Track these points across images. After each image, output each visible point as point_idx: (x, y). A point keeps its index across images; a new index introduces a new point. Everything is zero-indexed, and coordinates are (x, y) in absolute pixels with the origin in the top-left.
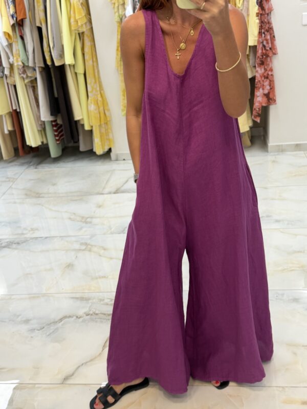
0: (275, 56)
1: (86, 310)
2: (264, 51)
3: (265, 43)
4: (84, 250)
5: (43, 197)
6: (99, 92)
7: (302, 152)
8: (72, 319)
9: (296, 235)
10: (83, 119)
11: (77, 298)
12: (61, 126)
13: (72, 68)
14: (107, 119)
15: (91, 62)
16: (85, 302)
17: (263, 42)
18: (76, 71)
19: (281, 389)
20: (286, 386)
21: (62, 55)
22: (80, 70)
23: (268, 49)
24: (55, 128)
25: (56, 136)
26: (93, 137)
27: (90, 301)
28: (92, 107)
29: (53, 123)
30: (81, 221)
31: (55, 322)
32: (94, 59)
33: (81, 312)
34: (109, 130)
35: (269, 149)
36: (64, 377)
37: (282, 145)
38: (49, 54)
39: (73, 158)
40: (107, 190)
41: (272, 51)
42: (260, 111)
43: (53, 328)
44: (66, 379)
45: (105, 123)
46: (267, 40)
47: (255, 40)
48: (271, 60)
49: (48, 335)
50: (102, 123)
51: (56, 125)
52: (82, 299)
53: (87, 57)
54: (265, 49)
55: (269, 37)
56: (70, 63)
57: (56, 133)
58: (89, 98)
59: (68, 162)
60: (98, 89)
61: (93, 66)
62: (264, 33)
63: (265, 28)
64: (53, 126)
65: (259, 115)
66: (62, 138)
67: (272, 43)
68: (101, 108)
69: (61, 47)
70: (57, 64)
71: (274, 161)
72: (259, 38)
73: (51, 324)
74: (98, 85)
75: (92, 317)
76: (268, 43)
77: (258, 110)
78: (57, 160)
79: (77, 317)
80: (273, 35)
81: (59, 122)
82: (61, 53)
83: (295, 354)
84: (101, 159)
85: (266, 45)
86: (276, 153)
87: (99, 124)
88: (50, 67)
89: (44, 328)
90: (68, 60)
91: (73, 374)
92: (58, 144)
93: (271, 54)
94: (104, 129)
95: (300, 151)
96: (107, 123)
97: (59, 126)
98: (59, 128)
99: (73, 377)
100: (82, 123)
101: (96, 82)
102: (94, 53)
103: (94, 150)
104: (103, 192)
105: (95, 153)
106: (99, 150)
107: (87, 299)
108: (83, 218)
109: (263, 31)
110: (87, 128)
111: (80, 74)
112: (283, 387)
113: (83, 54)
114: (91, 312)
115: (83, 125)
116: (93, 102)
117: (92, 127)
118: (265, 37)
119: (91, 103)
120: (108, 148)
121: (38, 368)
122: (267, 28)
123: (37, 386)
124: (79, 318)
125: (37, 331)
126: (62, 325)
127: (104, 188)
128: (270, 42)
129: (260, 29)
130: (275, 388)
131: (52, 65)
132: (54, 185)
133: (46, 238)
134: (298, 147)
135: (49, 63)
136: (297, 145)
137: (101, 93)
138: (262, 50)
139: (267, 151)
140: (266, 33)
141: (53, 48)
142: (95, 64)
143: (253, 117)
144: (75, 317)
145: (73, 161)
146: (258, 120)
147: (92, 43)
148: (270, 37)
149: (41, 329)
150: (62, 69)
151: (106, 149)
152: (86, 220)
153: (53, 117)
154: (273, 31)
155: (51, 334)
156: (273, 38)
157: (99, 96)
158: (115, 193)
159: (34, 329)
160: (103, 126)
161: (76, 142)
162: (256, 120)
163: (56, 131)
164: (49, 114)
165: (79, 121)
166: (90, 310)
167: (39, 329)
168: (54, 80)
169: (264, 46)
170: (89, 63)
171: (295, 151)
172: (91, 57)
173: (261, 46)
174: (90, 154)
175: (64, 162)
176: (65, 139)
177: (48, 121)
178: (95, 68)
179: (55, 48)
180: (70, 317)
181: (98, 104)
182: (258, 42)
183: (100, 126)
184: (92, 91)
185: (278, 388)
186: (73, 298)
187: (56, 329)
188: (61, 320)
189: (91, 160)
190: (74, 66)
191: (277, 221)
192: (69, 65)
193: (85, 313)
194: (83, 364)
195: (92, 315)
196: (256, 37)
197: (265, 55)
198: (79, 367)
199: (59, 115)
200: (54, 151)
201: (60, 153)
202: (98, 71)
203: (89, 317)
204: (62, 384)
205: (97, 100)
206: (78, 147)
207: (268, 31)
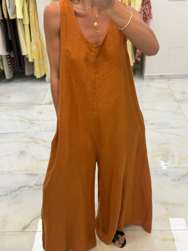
0: (151, 19)
1: (35, 182)
2: (144, 16)
3: (145, 11)
4: (31, 142)
5: (2, 106)
6: (38, 38)
7: (164, 80)
8: (27, 188)
9: (164, 133)
10: (28, 55)
11: (28, 174)
12: (13, 58)
13: (21, 21)
14: (43, 55)
15: (33, 17)
16: (34, 177)
17: (144, 10)
18: (24, 23)
19: (160, 232)
20: (163, 229)
21: (15, 12)
22: (26, 22)
23: (147, 14)
24: (9, 60)
25: (9, 65)
26: (34, 67)
27: (37, 176)
28: (34, 47)
29: (8, 57)
30: (29, 123)
31: (15, 191)
32: (36, 16)
33: (32, 184)
34: (45, 63)
35: (145, 78)
36: (23, 227)
37: (152, 75)
38: (6, 11)
39: (20, 80)
40: (44, 102)
41: (149, 16)
42: (141, 54)
43: (14, 194)
44: (25, 228)
45: (42, 58)
46: (146, 9)
47: (139, 9)
48: (148, 21)
49: (11, 199)
50: (41, 57)
51: (9, 58)
52: (32, 175)
53: (31, 14)
54: (145, 15)
55: (147, 7)
56: (20, 18)
57: (9, 63)
58: (32, 41)
59: (17, 82)
60: (38, 35)
61: (35, 20)
62: (145, 4)
63: (145, 1)
64: (8, 58)
65: (140, 56)
66: (14, 66)
67: (150, 11)
68: (40, 48)
69: (14, 7)
70: (11, 18)
71: (147, 86)
72: (142, 7)
73: (12, 191)
74: (38, 33)
75: (40, 187)
76: (147, 11)
77: (139, 53)
78: (10, 81)
79: (30, 187)
80: (150, 6)
81: (12, 56)
82: (14, 11)
83: (167, 209)
84: (39, 81)
85: (146, 12)
86: (149, 80)
87: (38, 58)
88: (7, 20)
89: (8, 194)
90: (19, 16)
91: (29, 225)
92: (11, 70)
93: (148, 18)
94: (42, 62)
95: (163, 79)
96: (43, 58)
97: (11, 58)
98: (11, 60)
99: (29, 227)
100: (27, 57)
101: (36, 31)
102: (36, 12)
103: (35, 75)
104: (42, 103)
105: (35, 77)
106: (38, 75)
107: (36, 175)
108: (30, 120)
109: (144, 3)
110: (30, 60)
111: (26, 25)
112: (161, 231)
113: (29, 12)
114: (39, 184)
115: (28, 59)
116: (34, 44)
117: (34, 60)
118: (145, 7)
119: (33, 44)
120: (44, 74)
121: (6, 221)
122: (147, 1)
123: (5, 233)
124: (31, 187)
125: (4, 197)
126: (20, 192)
127: (42, 101)
128: (148, 10)
129: (142, 2)
130: (156, 231)
131: (8, 18)
132: (9, 97)
133: (6, 134)
134: (162, 77)
135: (6, 17)
136: (162, 76)
137: (40, 38)
138: (143, 15)
139: (143, 79)
140: (146, 4)
141: (9, 7)
142: (36, 19)
143: (136, 57)
144: (28, 187)
145: (20, 81)
146: (139, 59)
147: (35, 5)
148: (149, 7)
149: (6, 195)
150: (14, 22)
151: (43, 75)
152: (31, 122)
153: (8, 52)
154: (150, 3)
155: (13, 198)
156: (150, 7)
157: (39, 40)
158: (49, 104)
159: (1, 196)
160: (41, 60)
161: (23, 70)
162: (138, 59)
163: (9, 62)
164: (5, 50)
165: (25, 56)
166: (38, 182)
167: (4, 195)
168: (9, 28)
169: (145, 13)
170: (32, 18)
171: (160, 79)
172: (34, 14)
173: (143, 12)
174: (32, 77)
175: (15, 82)
176: (16, 68)
177: (4, 55)
178: (36, 21)
179: (10, 8)
180: (25, 187)
181: (38, 45)
182: (141, 10)
183: (39, 60)
184: (34, 37)
185: (158, 231)
186: (26, 174)
187: (16, 195)
188: (19, 189)
189: (33, 81)
190: (22, 20)
191: (152, 124)
192: (19, 19)
193: (34, 184)
194: (35, 218)
195: (39, 185)
196: (140, 7)
197: (145, 18)
198: (33, 220)
199: (12, 52)
200: (8, 75)
201: (12, 76)
202: (38, 24)
203: (37, 187)
204: (22, 231)
205: (37, 42)
206: (24, 72)
207: (147, 3)
